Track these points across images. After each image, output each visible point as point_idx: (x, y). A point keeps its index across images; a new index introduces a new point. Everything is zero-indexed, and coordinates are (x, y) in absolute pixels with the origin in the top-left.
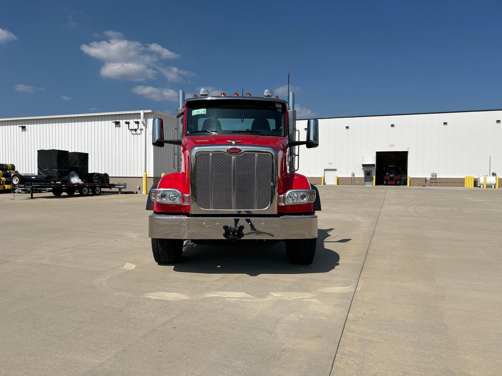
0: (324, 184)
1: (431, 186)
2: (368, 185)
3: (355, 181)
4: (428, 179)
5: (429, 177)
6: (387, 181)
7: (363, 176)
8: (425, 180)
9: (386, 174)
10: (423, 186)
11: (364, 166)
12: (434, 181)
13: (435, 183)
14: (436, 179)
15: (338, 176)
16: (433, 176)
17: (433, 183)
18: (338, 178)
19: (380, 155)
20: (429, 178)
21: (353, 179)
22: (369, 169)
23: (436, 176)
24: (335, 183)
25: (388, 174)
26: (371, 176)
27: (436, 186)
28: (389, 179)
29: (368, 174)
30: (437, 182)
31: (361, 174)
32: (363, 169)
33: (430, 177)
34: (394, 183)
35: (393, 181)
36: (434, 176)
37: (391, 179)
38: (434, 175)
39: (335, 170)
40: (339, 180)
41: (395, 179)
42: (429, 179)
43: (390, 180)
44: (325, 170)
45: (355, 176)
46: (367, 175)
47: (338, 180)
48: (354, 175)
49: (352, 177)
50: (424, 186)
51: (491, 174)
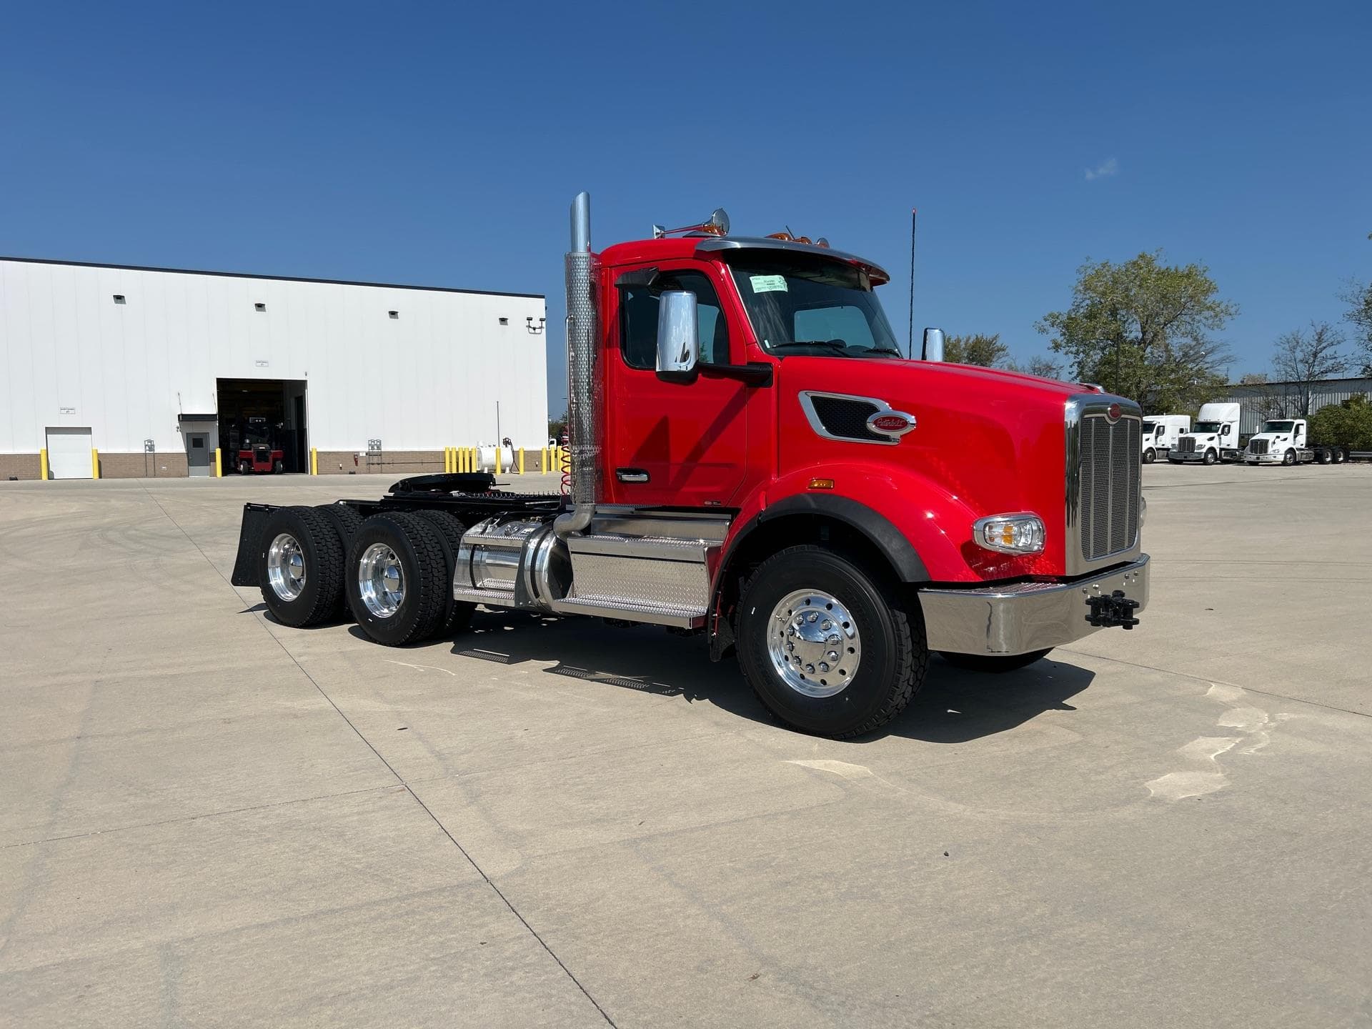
0: (50, 476)
1: (369, 473)
2: (199, 476)
3: (157, 464)
4: (361, 455)
5: (363, 449)
6: (250, 461)
7: (183, 450)
8: (356, 457)
9: (244, 442)
10: (351, 473)
11: (184, 418)
12: (375, 460)
13: (378, 464)
14: (380, 455)
15: (101, 451)
16: (373, 448)
17: (373, 464)
18: (99, 455)
19: (227, 388)
20: (363, 452)
21: (150, 459)
22: (198, 428)
23: (379, 448)
24: (91, 472)
25: (250, 444)
26: (208, 449)
27: (381, 473)
28: (254, 459)
29: (196, 443)
30: (384, 464)
31: (174, 444)
32: (181, 429)
33: (367, 450)
34: (268, 466)
35: (267, 461)
36: (376, 447)
37: (262, 456)
38: (375, 444)
39: (87, 431)
40: (106, 464)
41: (271, 458)
42: (364, 455)
43: (258, 460)
44: (49, 430)
45: (157, 450)
46: (194, 446)
47: (99, 463)
48: (151, 448)
49: (148, 452)
50: (354, 473)
51: (501, 441)
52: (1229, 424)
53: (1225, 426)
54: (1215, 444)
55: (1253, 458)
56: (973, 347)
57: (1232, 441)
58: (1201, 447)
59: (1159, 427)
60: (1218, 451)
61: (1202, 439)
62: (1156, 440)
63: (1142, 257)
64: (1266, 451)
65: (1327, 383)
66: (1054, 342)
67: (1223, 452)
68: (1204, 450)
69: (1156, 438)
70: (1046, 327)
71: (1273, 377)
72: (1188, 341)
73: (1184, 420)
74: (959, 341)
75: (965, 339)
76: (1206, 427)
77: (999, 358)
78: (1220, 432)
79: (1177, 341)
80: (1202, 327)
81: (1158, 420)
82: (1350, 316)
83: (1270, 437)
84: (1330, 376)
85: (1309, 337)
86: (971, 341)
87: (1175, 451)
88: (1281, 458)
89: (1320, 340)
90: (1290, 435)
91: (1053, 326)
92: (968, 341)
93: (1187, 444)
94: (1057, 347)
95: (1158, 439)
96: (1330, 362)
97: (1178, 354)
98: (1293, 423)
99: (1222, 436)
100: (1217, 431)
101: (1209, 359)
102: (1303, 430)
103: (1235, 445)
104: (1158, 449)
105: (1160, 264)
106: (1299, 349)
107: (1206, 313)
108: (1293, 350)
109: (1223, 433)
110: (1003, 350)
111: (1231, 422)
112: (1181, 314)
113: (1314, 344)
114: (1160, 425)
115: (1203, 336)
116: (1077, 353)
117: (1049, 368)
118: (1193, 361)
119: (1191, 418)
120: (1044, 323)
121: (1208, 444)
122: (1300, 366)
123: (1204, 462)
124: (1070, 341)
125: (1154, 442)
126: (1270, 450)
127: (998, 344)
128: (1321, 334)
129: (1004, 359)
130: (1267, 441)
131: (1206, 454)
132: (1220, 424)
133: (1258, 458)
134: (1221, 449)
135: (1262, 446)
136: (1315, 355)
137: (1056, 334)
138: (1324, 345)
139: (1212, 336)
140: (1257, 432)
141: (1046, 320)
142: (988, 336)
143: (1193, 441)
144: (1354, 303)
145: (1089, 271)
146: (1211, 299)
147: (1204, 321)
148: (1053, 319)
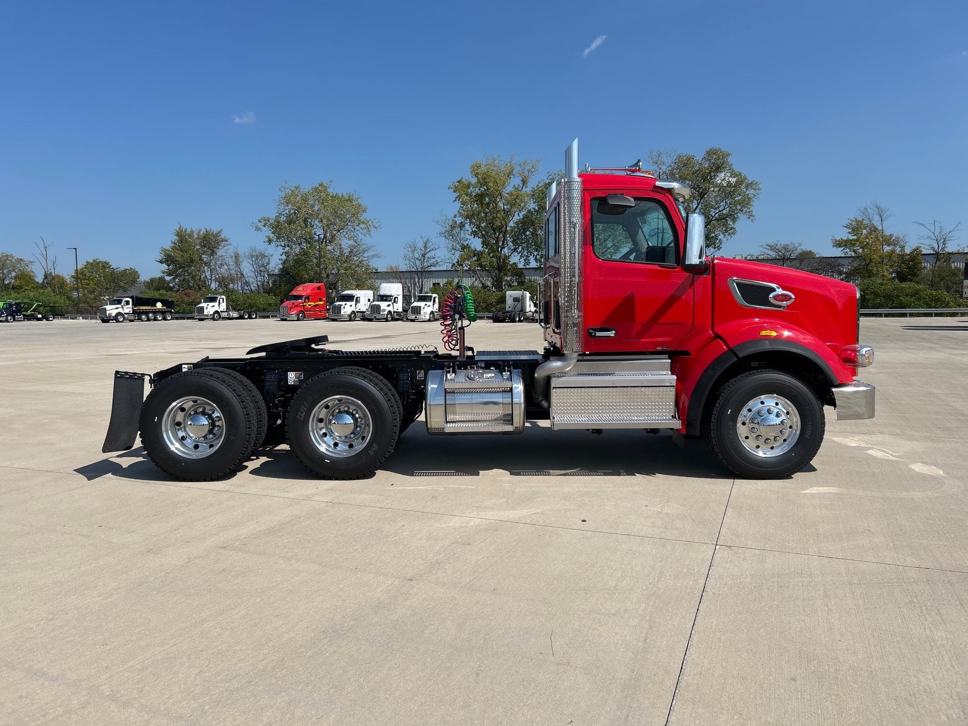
52: (397, 296)
53: (395, 298)
54: (391, 308)
55: (413, 317)
56: (205, 237)
57: (399, 307)
58: (384, 310)
59: (357, 298)
60: (393, 313)
61: (383, 305)
62: (356, 307)
63: (321, 185)
64: (420, 313)
65: (432, 273)
66: (268, 237)
67: (395, 314)
68: (386, 313)
69: (356, 304)
70: (260, 227)
71: (403, 268)
72: (352, 242)
73: (369, 294)
74: (192, 232)
75: (197, 231)
76: (384, 298)
77: (224, 246)
78: (393, 301)
79: (346, 243)
80: (360, 234)
81: (357, 293)
82: (441, 234)
83: (421, 304)
84: (433, 269)
85: (420, 245)
86: (201, 233)
87: (368, 313)
88: (427, 317)
89: (425, 247)
90: (431, 303)
91: (265, 226)
92: (199, 232)
93: (375, 309)
94: (270, 241)
95: (357, 305)
96: (432, 261)
97: (346, 251)
98: (432, 296)
99: (394, 304)
100: (391, 301)
101: (366, 255)
102: (437, 300)
103: (400, 310)
104: (357, 312)
105: (331, 191)
106: (416, 252)
107: (362, 226)
108: (413, 252)
109: (394, 302)
110: (226, 241)
111: (398, 295)
112: (347, 225)
113: (423, 249)
114: (358, 296)
115: (361, 240)
116: (285, 247)
117: (263, 256)
118: (356, 256)
119: (374, 293)
120: (259, 224)
121: (388, 309)
122: (417, 262)
123: (386, 320)
124: (278, 238)
125: (355, 308)
126: (422, 312)
127: (223, 236)
128: (426, 244)
129: (227, 247)
130: (420, 307)
131: (387, 315)
132: (393, 296)
133: (416, 317)
134: (394, 312)
135: (417, 310)
136: (423, 256)
137: (267, 232)
138: (428, 250)
139: (366, 240)
140: (413, 301)
141: (260, 222)
142: (215, 230)
143: (379, 307)
144: (443, 226)
145: (288, 191)
146: (364, 217)
147: (361, 230)
148: (266, 221)
